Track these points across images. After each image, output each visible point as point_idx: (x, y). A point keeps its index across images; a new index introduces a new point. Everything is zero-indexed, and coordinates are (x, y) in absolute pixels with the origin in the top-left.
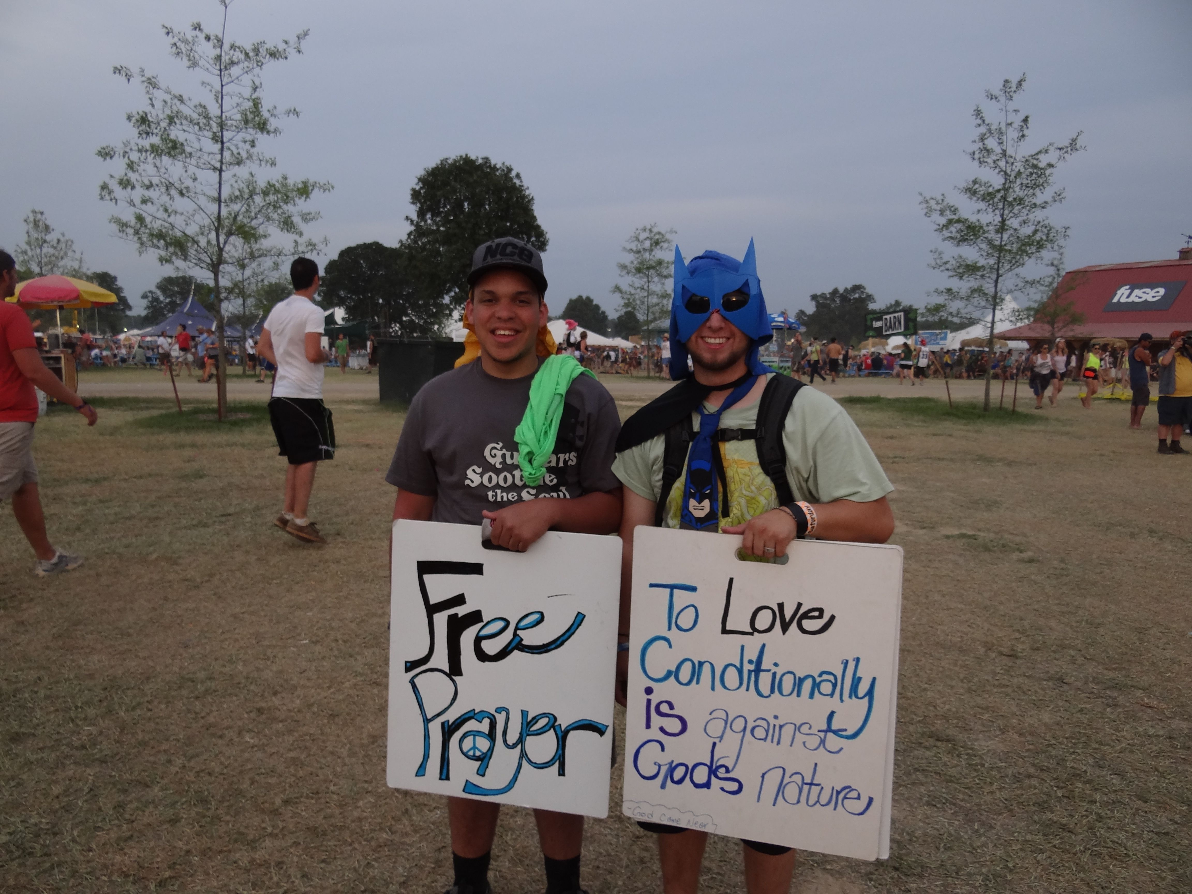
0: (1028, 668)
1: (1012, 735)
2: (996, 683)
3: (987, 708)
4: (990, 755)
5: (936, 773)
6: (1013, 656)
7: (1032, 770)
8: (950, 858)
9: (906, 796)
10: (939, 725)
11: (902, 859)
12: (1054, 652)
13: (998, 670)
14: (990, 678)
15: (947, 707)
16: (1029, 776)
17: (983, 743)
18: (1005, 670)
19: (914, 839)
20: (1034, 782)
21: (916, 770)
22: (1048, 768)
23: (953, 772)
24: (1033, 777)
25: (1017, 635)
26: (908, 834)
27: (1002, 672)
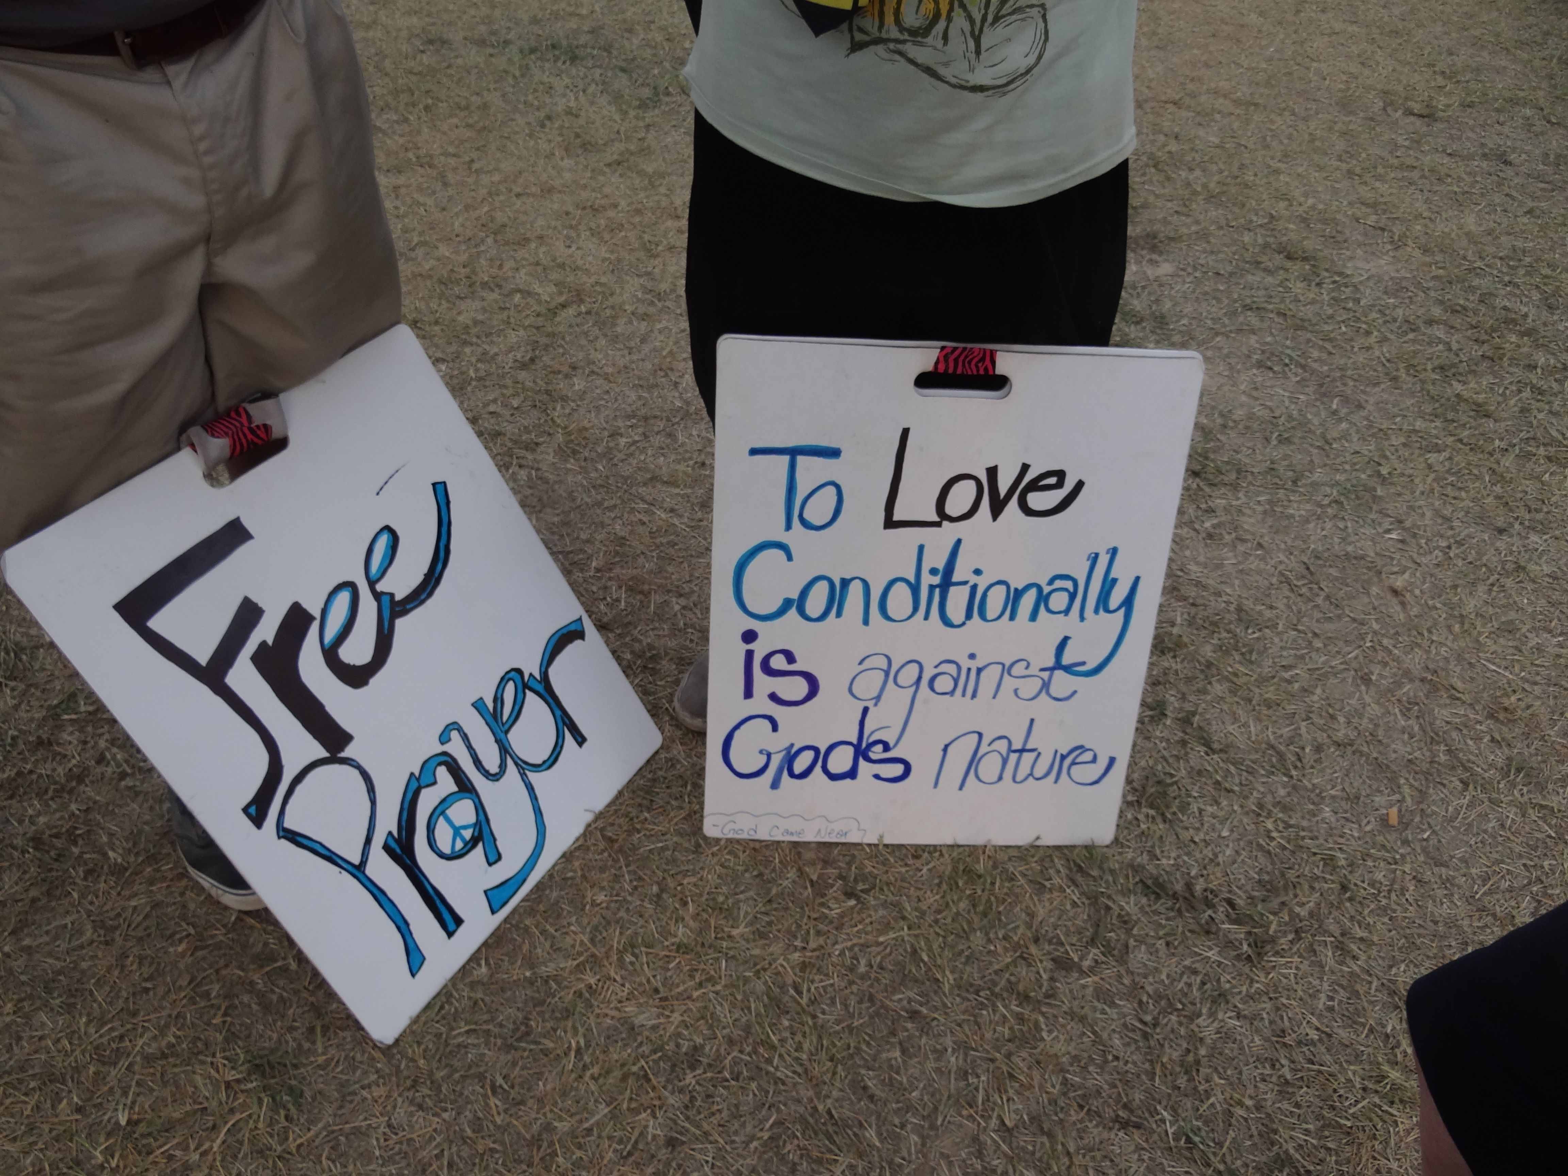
0: (1451, 137)
1: (1411, 250)
2: (1396, 162)
3: (1374, 206)
4: (1371, 283)
5: (1280, 314)
6: (1429, 116)
7: (1437, 312)
8: (1286, 457)
9: (1225, 351)
10: (1292, 232)
11: (1207, 458)
12: (1498, 110)
13: (1400, 140)
14: (1385, 154)
15: (1310, 202)
16: (1430, 322)
17: (1361, 264)
18: (1413, 141)
19: (1231, 424)
20: (1439, 332)
21: (1247, 308)
22: (1465, 308)
23: (1307, 312)
24: (1437, 322)
25: (1440, 81)
26: (1222, 415)
27: (1407, 143)
